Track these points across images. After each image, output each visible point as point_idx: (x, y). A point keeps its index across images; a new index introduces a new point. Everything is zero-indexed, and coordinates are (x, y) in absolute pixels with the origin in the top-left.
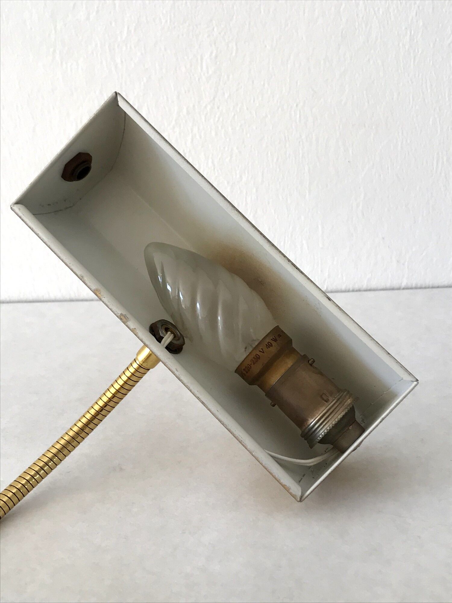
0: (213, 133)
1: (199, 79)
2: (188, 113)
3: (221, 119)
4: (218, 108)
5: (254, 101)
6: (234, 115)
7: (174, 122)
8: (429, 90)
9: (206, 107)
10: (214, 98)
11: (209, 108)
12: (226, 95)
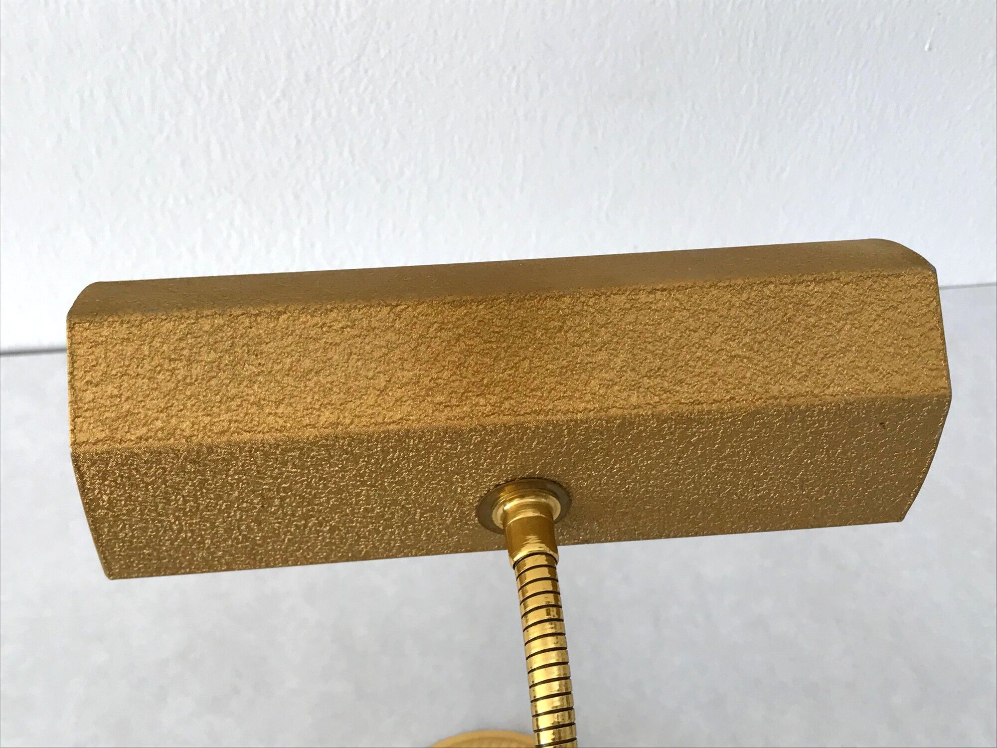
0: (354, 110)
1: (331, 28)
2: (308, 79)
3: (371, 87)
4: (366, 71)
5: (435, 61)
6: (396, 83)
7: (278, 94)
8: (751, 45)
9: (342, 70)
10: (359, 58)
11: (348, 71)
12: (383, 53)
